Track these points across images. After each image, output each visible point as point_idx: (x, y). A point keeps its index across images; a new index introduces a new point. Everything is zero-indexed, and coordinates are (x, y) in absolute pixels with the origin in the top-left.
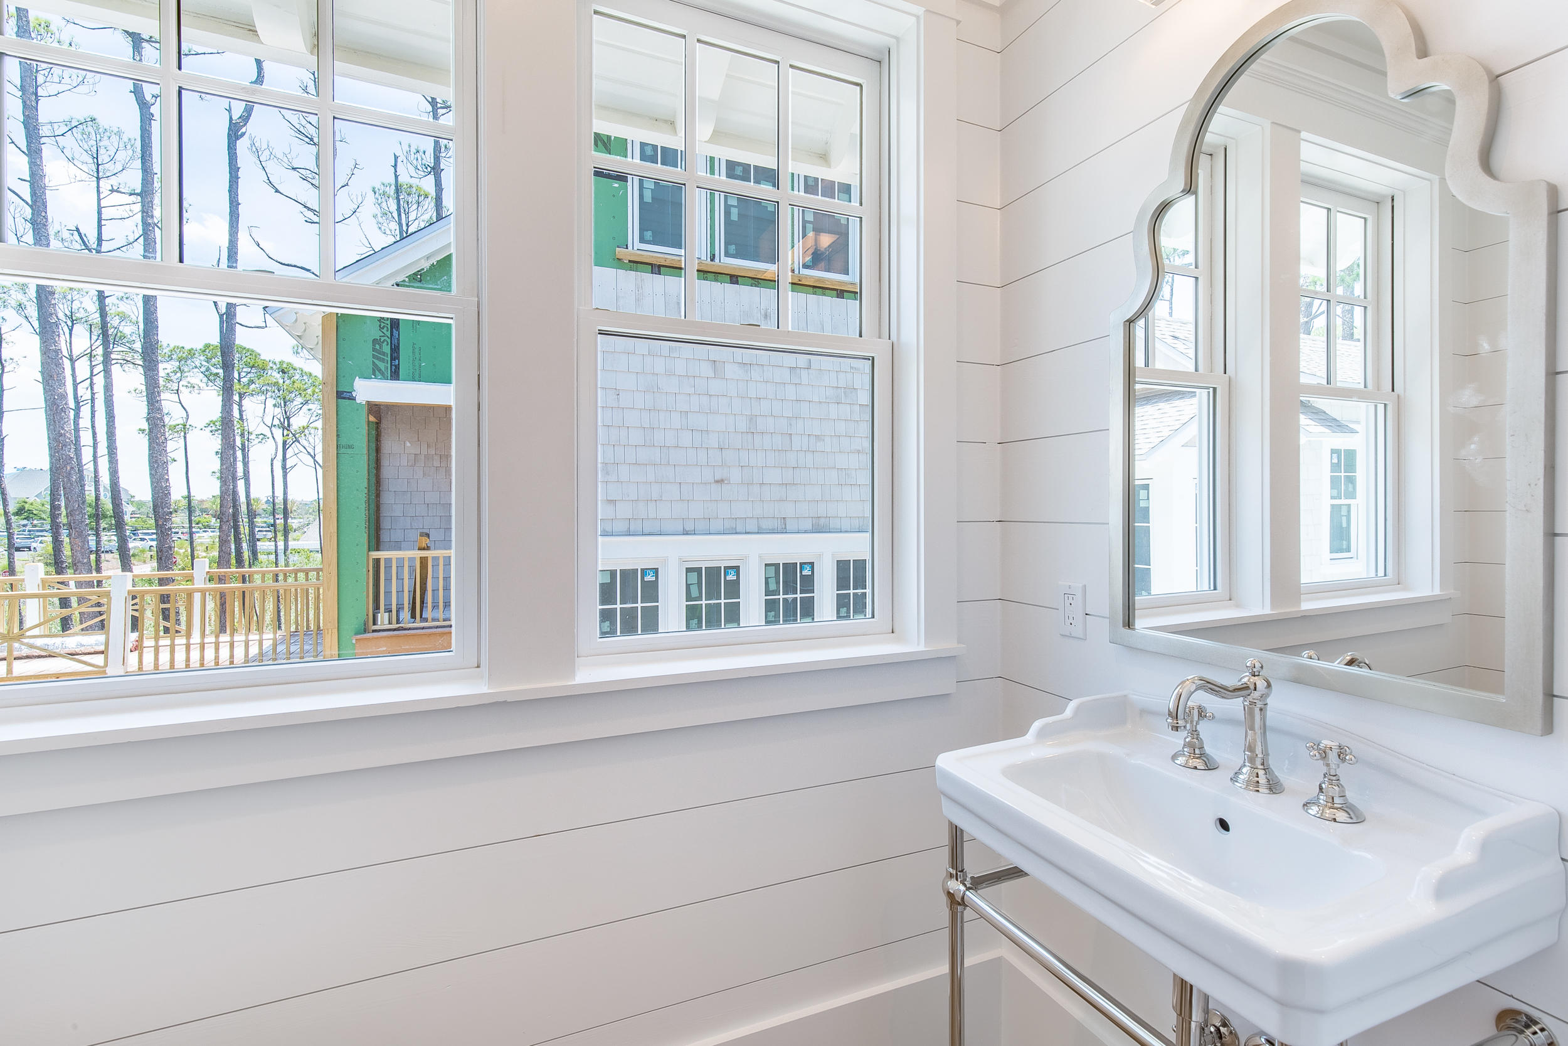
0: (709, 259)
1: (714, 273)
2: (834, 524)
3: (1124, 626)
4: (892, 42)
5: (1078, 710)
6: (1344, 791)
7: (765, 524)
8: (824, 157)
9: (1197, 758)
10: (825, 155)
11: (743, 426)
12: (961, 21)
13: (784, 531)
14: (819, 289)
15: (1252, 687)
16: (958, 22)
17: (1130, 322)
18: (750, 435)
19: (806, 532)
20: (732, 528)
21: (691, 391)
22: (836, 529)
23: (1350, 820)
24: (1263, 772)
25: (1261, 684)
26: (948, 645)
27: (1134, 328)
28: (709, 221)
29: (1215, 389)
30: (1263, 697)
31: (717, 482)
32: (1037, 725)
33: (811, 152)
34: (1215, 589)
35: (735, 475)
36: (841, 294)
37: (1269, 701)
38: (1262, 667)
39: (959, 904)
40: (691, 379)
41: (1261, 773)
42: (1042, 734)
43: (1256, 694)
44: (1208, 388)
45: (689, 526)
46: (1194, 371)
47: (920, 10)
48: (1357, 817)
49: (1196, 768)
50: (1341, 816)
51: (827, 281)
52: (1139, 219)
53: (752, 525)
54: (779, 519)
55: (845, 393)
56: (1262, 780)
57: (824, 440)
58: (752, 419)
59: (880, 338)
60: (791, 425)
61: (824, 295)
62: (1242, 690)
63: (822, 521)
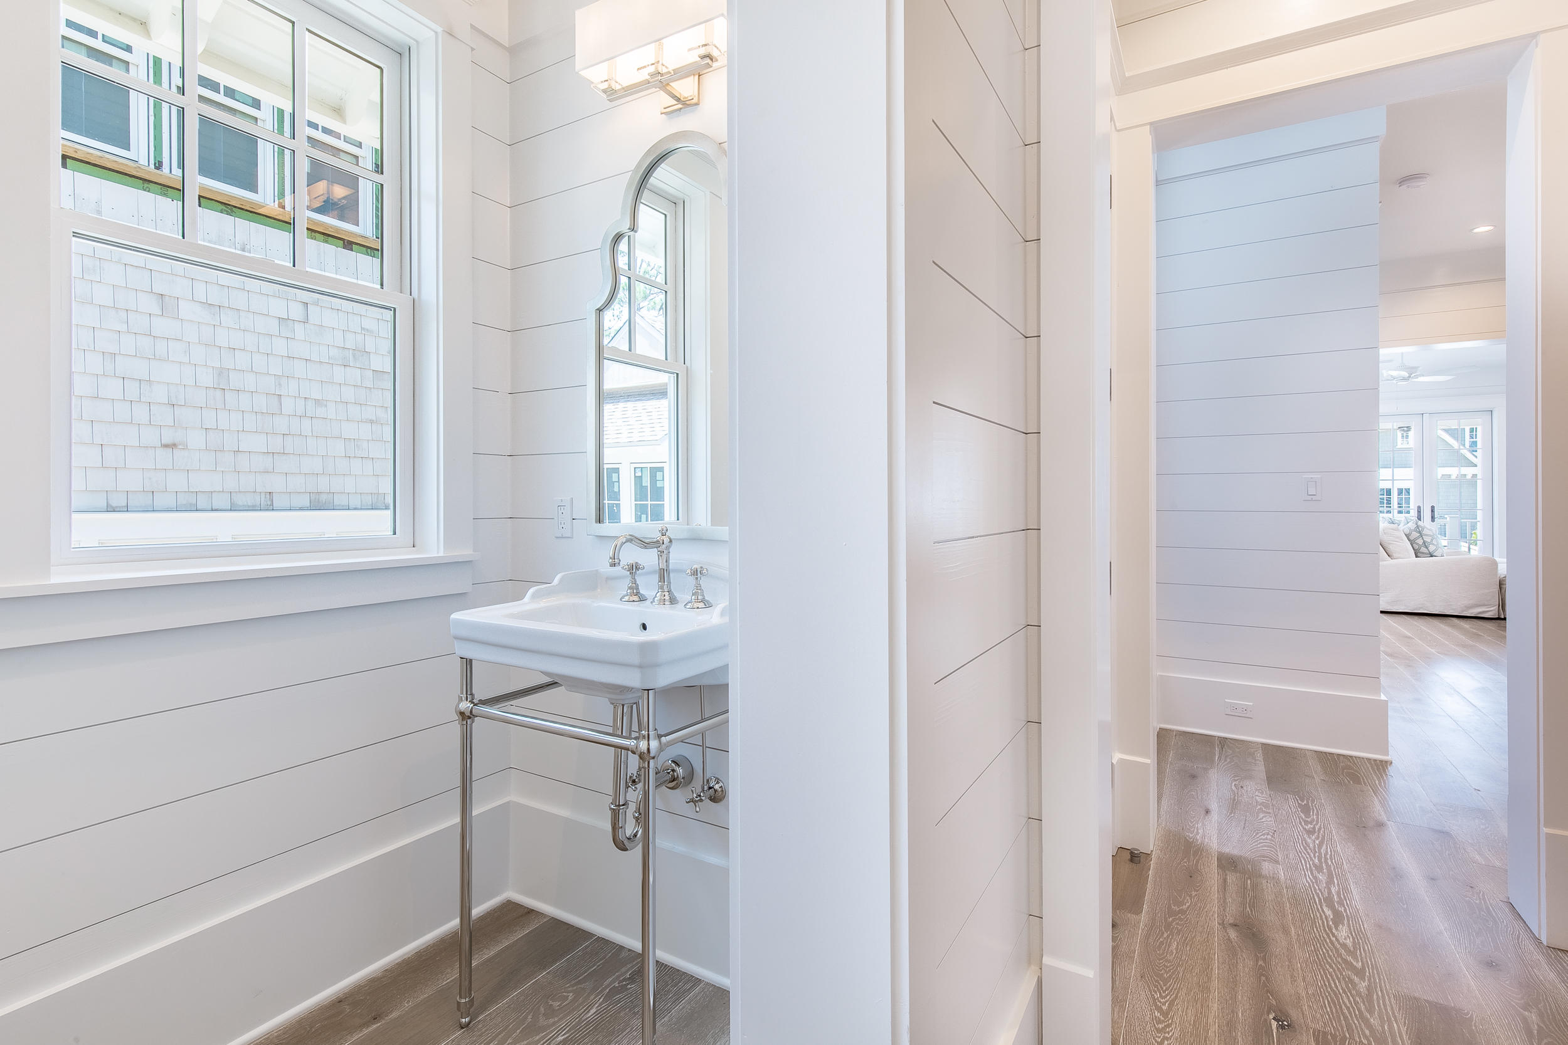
0: (152, 166)
1: (160, 184)
2: (339, 500)
3: (596, 522)
4: (412, 43)
5: (561, 581)
6: (703, 593)
7: (240, 500)
8: (338, 111)
9: (635, 595)
10: (339, 109)
11: (207, 378)
12: (475, 49)
13: (271, 508)
14: (327, 236)
15: (661, 542)
16: (473, 49)
17: (600, 310)
18: (219, 393)
19: (301, 509)
20: (191, 504)
21: (124, 328)
22: (343, 506)
23: (705, 606)
24: (668, 593)
25: (666, 540)
26: (464, 552)
27: (603, 315)
28: (152, 119)
29: (677, 374)
30: (668, 548)
31: (166, 446)
32: (531, 591)
33: (324, 103)
34: (678, 520)
35: (196, 439)
36: (348, 245)
37: (671, 550)
38: (667, 530)
39: (469, 718)
40: (123, 314)
41: (667, 594)
42: (534, 596)
43: (664, 546)
44: (673, 373)
45: (118, 501)
46: (665, 359)
47: (439, 29)
48: (709, 605)
49: (634, 601)
50: (701, 605)
51: (331, 228)
52: (604, 240)
53: (221, 501)
54: (263, 496)
55: (354, 356)
56: (667, 597)
57: (326, 406)
58: (222, 372)
59: (401, 293)
60: (280, 384)
61: (326, 242)
62: (656, 544)
63: (324, 498)
